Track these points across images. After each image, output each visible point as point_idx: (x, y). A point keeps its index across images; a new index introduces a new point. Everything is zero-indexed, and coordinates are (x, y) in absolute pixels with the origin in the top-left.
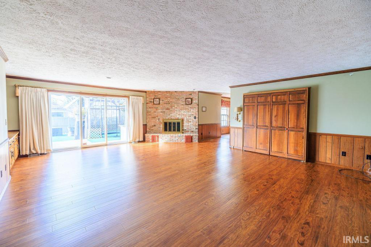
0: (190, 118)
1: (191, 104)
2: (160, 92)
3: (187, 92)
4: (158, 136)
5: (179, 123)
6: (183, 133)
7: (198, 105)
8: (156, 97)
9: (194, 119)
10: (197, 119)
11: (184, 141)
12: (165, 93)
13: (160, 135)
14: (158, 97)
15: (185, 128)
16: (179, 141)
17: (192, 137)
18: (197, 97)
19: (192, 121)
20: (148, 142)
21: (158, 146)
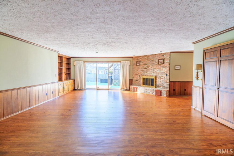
0: (162, 75)
1: (163, 63)
2: (140, 56)
3: (159, 54)
4: (137, 88)
5: (153, 80)
6: (156, 87)
7: (170, 64)
8: (138, 60)
9: (165, 77)
10: (168, 77)
11: (154, 94)
12: (144, 57)
13: (139, 87)
14: (139, 60)
15: (158, 84)
16: (151, 93)
17: (161, 92)
18: (168, 58)
19: (163, 78)
20: (131, 91)
21: (137, 95)
